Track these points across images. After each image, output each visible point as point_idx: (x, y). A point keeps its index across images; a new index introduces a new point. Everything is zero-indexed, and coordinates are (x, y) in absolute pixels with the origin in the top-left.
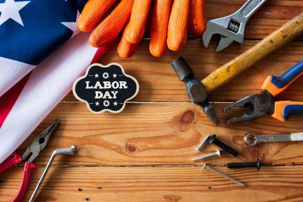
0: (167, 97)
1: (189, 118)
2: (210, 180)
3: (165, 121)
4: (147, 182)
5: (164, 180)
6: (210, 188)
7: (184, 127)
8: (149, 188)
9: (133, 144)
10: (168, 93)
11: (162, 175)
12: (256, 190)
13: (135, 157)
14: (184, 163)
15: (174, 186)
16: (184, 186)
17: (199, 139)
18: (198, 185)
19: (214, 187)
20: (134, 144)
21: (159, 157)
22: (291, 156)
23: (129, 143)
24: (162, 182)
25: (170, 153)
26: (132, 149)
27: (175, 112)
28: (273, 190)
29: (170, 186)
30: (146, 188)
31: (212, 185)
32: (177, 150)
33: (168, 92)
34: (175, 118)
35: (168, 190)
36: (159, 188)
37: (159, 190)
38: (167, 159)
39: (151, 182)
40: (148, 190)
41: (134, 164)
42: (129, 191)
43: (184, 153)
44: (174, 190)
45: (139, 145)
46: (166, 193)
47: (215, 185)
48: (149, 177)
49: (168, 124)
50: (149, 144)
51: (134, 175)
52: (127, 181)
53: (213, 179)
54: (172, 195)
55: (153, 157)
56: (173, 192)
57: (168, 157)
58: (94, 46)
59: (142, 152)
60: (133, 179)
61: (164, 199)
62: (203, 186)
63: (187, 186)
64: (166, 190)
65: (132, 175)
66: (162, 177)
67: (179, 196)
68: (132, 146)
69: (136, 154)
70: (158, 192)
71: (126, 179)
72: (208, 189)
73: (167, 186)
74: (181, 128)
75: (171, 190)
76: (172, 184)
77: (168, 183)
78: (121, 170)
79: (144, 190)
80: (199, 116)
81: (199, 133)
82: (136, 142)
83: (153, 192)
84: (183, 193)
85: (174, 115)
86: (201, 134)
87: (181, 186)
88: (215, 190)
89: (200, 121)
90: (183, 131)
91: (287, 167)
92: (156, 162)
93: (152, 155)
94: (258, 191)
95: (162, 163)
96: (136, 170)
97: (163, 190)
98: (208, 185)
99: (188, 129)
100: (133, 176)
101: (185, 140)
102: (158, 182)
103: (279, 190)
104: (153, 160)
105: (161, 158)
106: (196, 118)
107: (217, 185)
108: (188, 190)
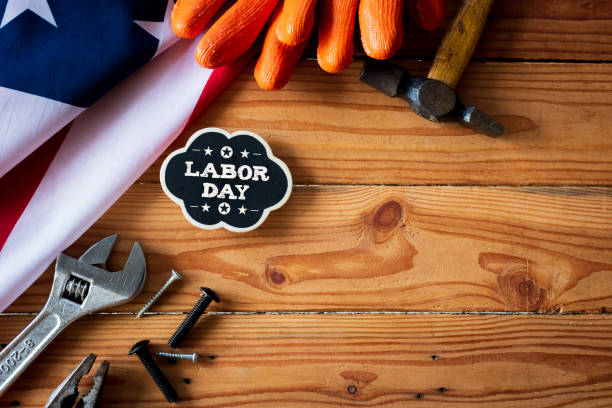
0: (347, 174)
1: (393, 216)
2: (435, 340)
3: (344, 223)
4: (308, 345)
5: (341, 341)
6: (434, 357)
7: (380, 235)
8: (312, 357)
9: (280, 268)
10: (350, 167)
11: (338, 330)
12: (529, 362)
13: (283, 294)
14: (381, 307)
15: (361, 353)
16: (383, 353)
17: (412, 257)
18: (410, 352)
19: (442, 356)
20: (282, 267)
21: (333, 294)
22: (599, 295)
23: (272, 267)
24: (339, 344)
25: (354, 286)
26: (278, 278)
27: (363, 204)
28: (563, 364)
29: (355, 353)
30: (306, 357)
31: (437, 352)
32: (368, 280)
33: (350, 165)
34: (365, 216)
35: (349, 361)
36: (333, 358)
37: (333, 361)
38: (348, 299)
39: (317, 345)
40: (310, 361)
41: (281, 307)
42: (272, 363)
43: (383, 286)
44: (362, 362)
45: (291, 270)
46: (347, 367)
47: (444, 352)
48: (311, 335)
49: (349, 228)
50: (313, 268)
51: (282, 330)
52: (268, 342)
53: (441, 340)
54: (358, 372)
55: (320, 294)
56: (360, 365)
57: (350, 293)
58: (206, 66)
59: (297, 285)
60: (281, 338)
61: (343, 379)
62: (420, 352)
63: (389, 352)
64: (345, 361)
65: (278, 330)
66: (337, 336)
67: (372, 374)
68: (279, 272)
69: (286, 288)
70: (328, 365)
71: (267, 339)
72: (431, 359)
73: (348, 353)
74: (375, 235)
75: (357, 362)
76: (357, 349)
77: (351, 347)
78: (257, 320)
79: (302, 361)
80: (412, 213)
81: (411, 247)
82: (285, 265)
83: (320, 365)
84: (380, 366)
85: (362, 210)
86: (416, 248)
87: (376, 353)
88: (445, 362)
89: (413, 223)
90: (380, 243)
91: (591, 316)
92: (326, 304)
93: (319, 291)
94: (531, 366)
95: (337, 307)
96: (286, 320)
97: (340, 361)
98: (431, 352)
99: (389, 238)
100: (280, 333)
101: (385, 260)
102: (331, 345)
103: (575, 363)
104: (321, 299)
105: (336, 296)
106: (405, 216)
107: (450, 352)
108: (391, 362)
